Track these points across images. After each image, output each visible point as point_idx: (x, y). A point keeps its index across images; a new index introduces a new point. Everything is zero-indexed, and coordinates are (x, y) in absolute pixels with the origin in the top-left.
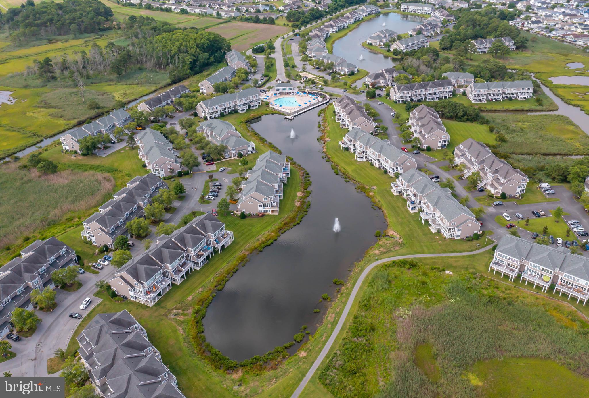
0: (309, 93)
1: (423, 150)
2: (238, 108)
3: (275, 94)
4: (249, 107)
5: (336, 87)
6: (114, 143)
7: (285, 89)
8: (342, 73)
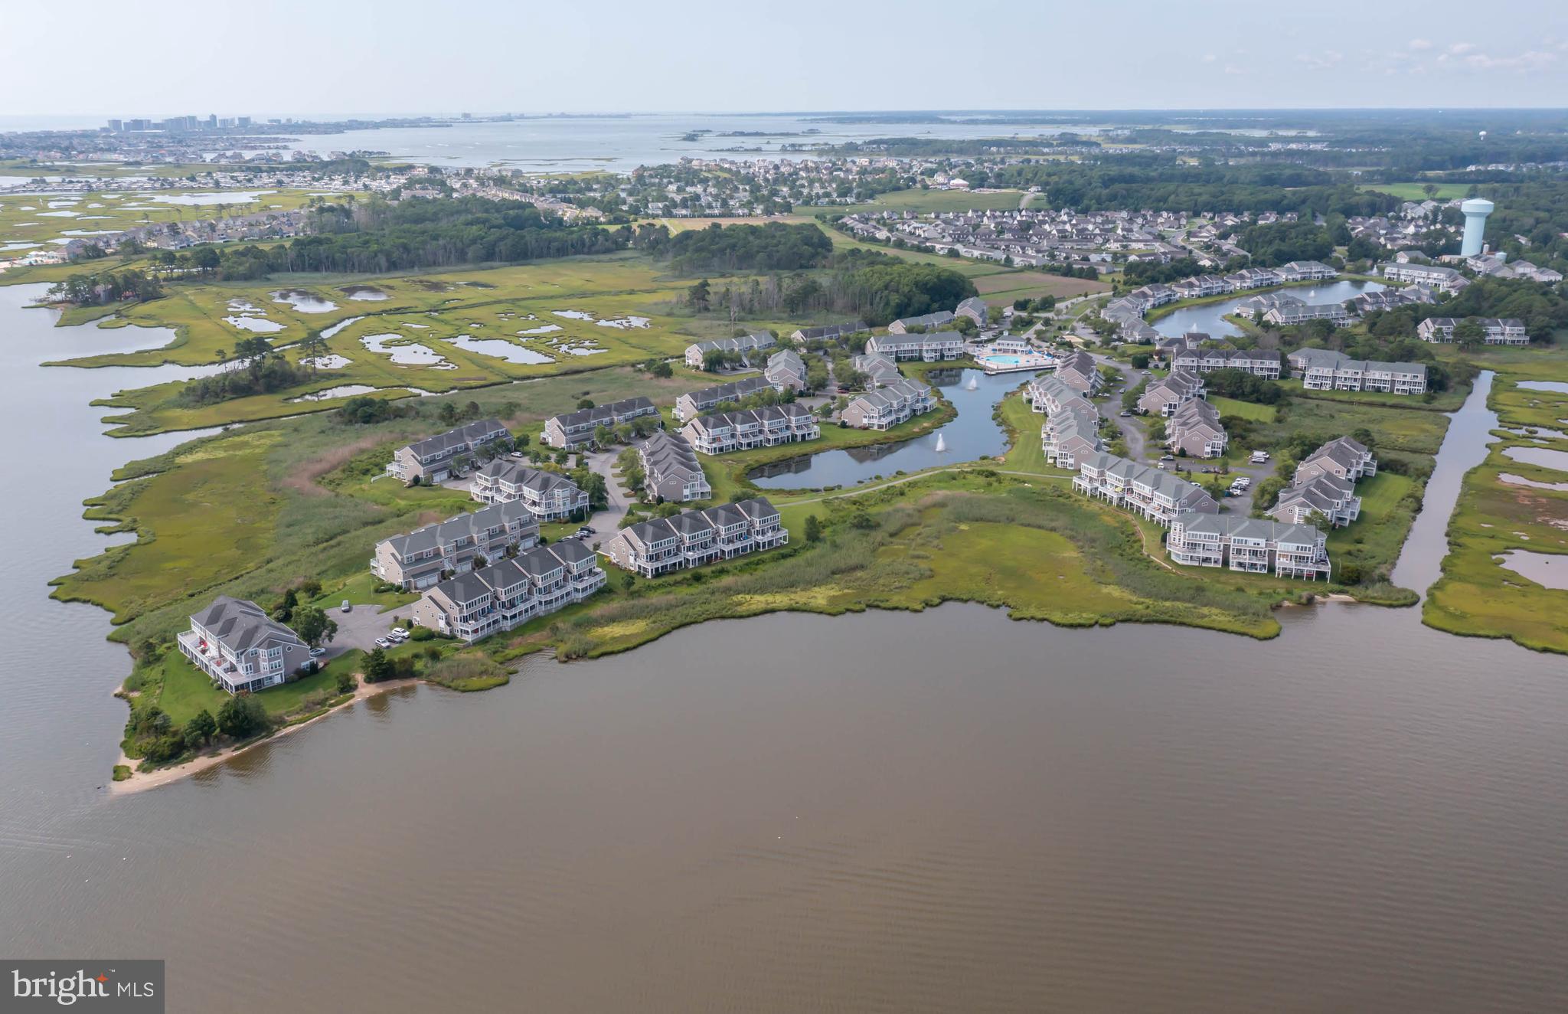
1: (1139, 414)
2: (925, 354)
3: (994, 350)
4: (942, 356)
6: (746, 366)
8: (1129, 340)
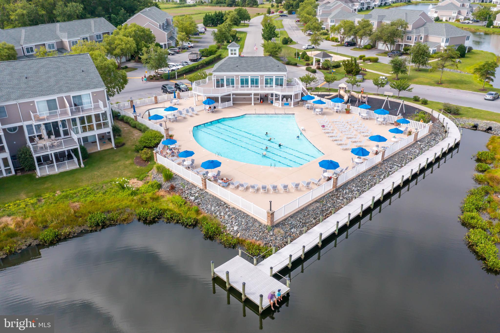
0: (352, 101)
3: (212, 100)
5: (440, 83)
7: (255, 82)
